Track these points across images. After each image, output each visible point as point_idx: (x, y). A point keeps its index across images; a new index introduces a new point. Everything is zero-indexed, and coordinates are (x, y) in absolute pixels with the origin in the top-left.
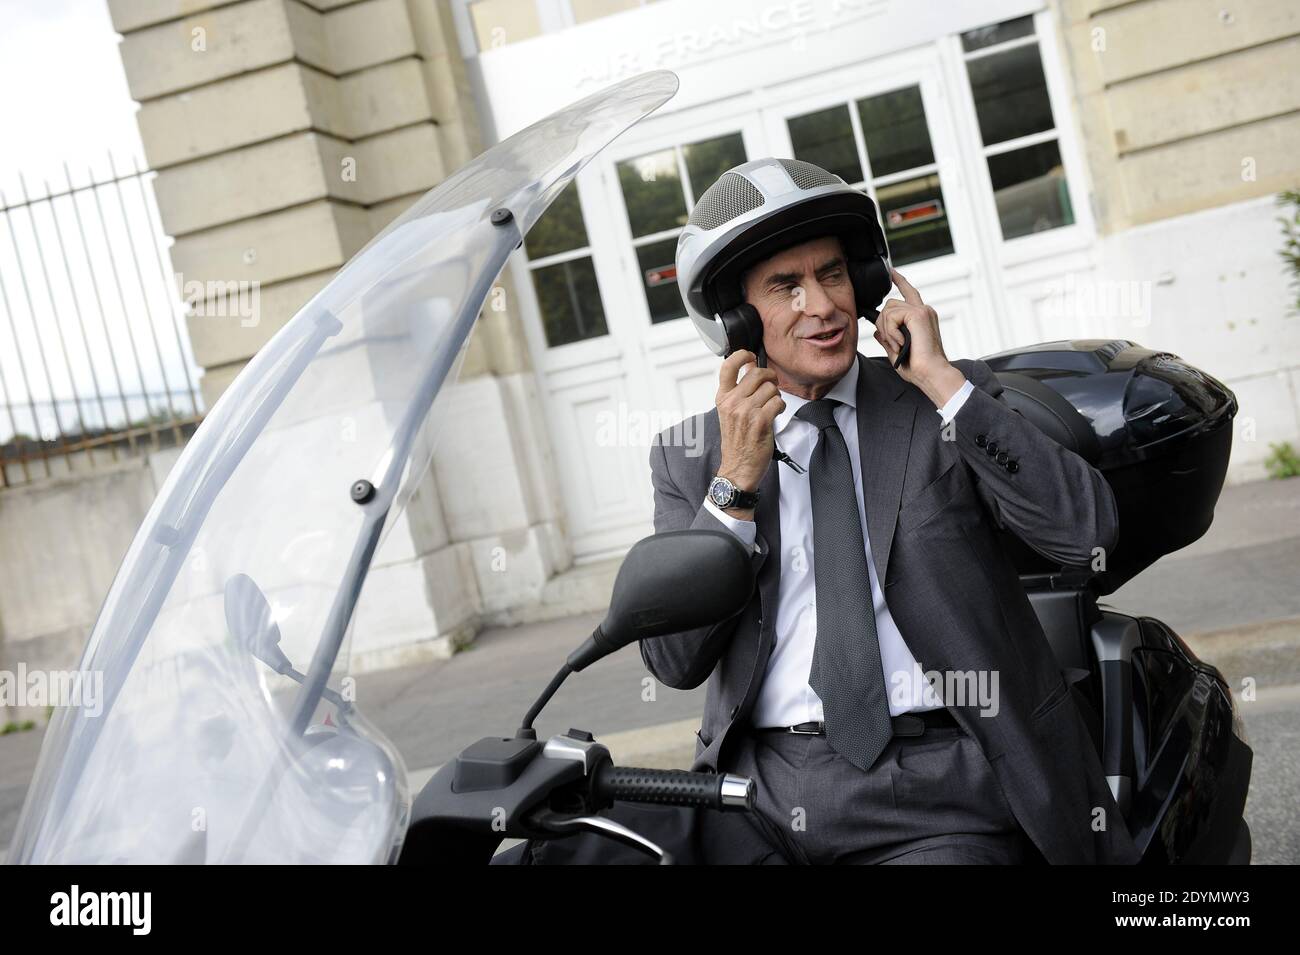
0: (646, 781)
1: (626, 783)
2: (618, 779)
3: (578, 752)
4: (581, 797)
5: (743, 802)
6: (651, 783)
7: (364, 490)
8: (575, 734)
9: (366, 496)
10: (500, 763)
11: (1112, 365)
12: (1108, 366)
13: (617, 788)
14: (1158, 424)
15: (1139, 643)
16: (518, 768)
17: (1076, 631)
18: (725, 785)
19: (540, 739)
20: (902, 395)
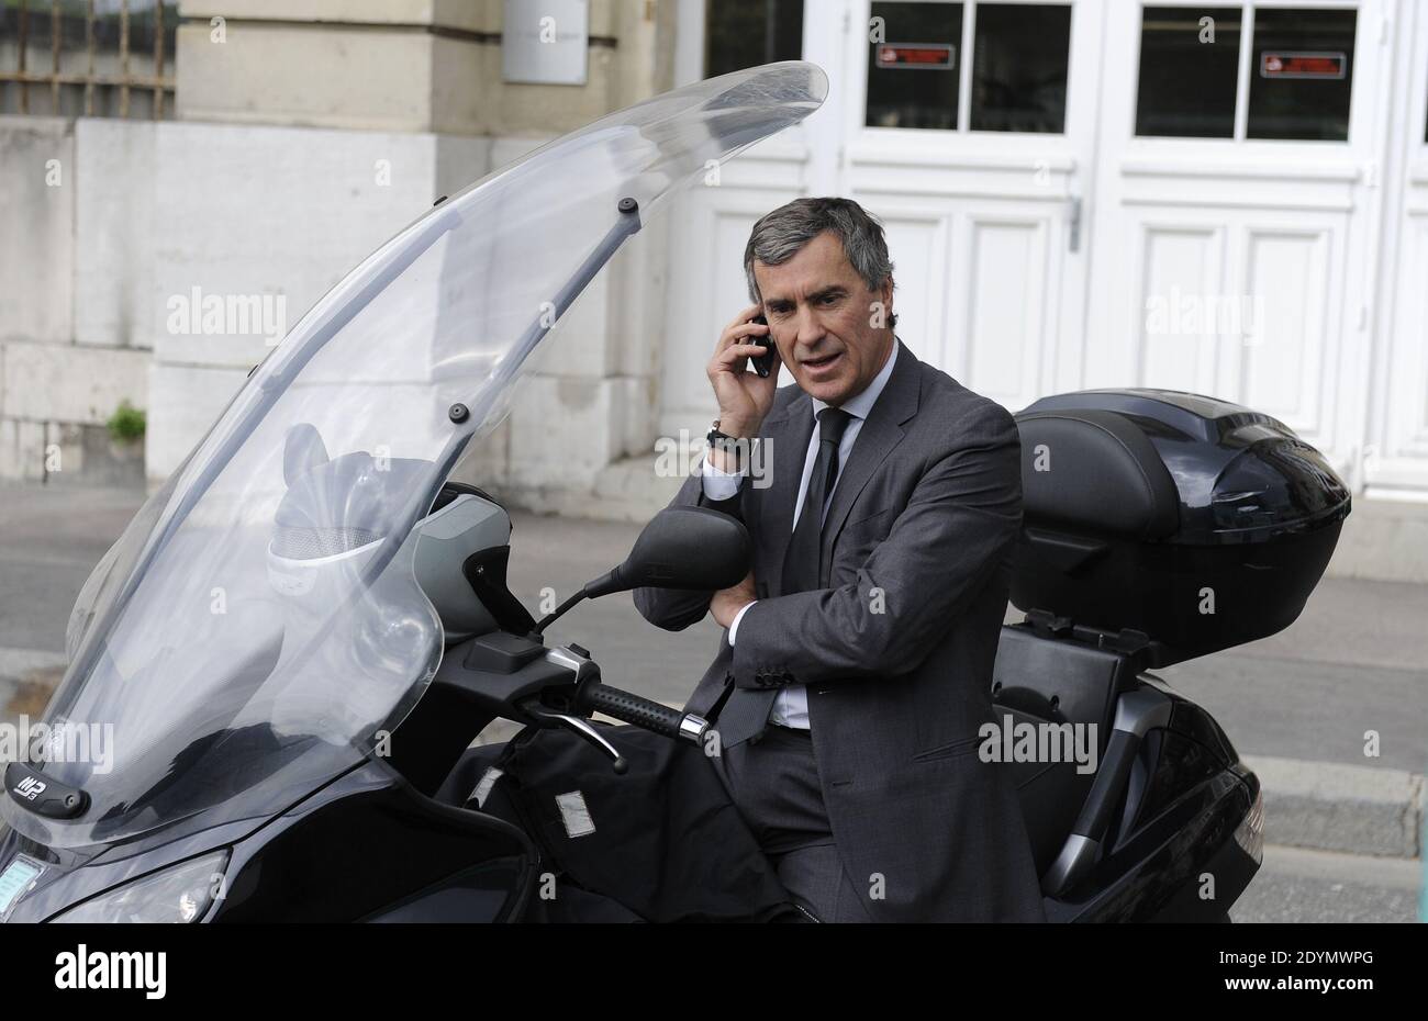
0: (624, 701)
1: (605, 697)
3: (574, 664)
4: (567, 701)
6: (627, 704)
7: (460, 413)
8: (576, 650)
9: (460, 419)
10: (509, 654)
11: (1227, 439)
12: (1222, 438)
13: (597, 702)
14: (1243, 512)
15: (1165, 723)
16: (521, 662)
17: (1105, 695)
18: (685, 721)
19: (545, 645)
20: (908, 420)
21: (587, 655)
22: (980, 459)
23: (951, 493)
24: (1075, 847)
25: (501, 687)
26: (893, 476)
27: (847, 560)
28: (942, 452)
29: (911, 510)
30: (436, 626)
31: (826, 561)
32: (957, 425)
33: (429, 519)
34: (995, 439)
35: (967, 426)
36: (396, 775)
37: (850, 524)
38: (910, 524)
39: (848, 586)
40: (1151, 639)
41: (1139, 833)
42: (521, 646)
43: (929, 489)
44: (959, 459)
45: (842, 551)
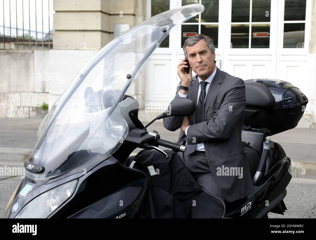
0: (166, 143)
1: (162, 142)
2: (161, 141)
3: (155, 135)
4: (153, 143)
5: (183, 150)
6: (167, 143)
7: (129, 76)
8: (154, 131)
9: (129, 77)
10: (140, 133)
11: (283, 87)
12: (282, 87)
13: (160, 143)
14: (289, 102)
15: (273, 147)
16: (143, 135)
17: (260, 142)
18: (181, 146)
19: (147, 131)
20: (221, 83)
21: (157, 133)
22: (238, 90)
23: (233, 98)
24: (258, 174)
25: (138, 140)
26: (219, 95)
27: (210, 114)
28: (230, 89)
29: (224, 102)
30: (127, 126)
31: (206, 115)
32: (233, 83)
33: (122, 102)
34: (241, 86)
35: (235, 83)
36: (117, 160)
37: (210, 106)
38: (225, 105)
39: (212, 120)
40: (268, 130)
41: (270, 171)
42: (142, 131)
43: (228, 98)
44: (234, 90)
45: (209, 112)
